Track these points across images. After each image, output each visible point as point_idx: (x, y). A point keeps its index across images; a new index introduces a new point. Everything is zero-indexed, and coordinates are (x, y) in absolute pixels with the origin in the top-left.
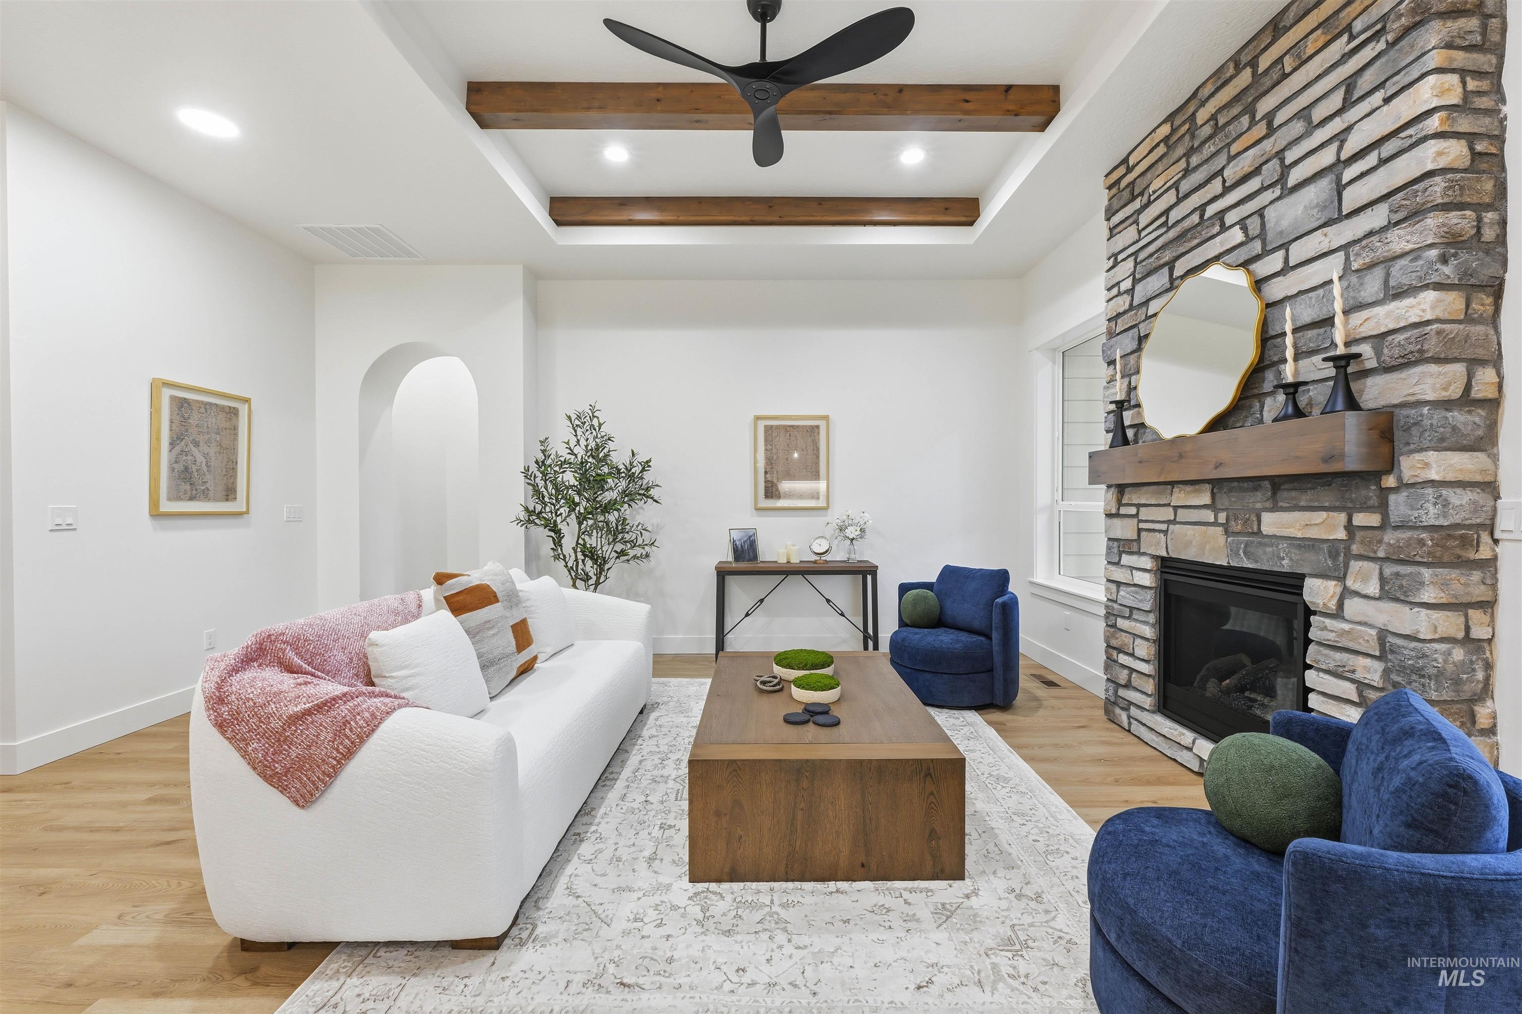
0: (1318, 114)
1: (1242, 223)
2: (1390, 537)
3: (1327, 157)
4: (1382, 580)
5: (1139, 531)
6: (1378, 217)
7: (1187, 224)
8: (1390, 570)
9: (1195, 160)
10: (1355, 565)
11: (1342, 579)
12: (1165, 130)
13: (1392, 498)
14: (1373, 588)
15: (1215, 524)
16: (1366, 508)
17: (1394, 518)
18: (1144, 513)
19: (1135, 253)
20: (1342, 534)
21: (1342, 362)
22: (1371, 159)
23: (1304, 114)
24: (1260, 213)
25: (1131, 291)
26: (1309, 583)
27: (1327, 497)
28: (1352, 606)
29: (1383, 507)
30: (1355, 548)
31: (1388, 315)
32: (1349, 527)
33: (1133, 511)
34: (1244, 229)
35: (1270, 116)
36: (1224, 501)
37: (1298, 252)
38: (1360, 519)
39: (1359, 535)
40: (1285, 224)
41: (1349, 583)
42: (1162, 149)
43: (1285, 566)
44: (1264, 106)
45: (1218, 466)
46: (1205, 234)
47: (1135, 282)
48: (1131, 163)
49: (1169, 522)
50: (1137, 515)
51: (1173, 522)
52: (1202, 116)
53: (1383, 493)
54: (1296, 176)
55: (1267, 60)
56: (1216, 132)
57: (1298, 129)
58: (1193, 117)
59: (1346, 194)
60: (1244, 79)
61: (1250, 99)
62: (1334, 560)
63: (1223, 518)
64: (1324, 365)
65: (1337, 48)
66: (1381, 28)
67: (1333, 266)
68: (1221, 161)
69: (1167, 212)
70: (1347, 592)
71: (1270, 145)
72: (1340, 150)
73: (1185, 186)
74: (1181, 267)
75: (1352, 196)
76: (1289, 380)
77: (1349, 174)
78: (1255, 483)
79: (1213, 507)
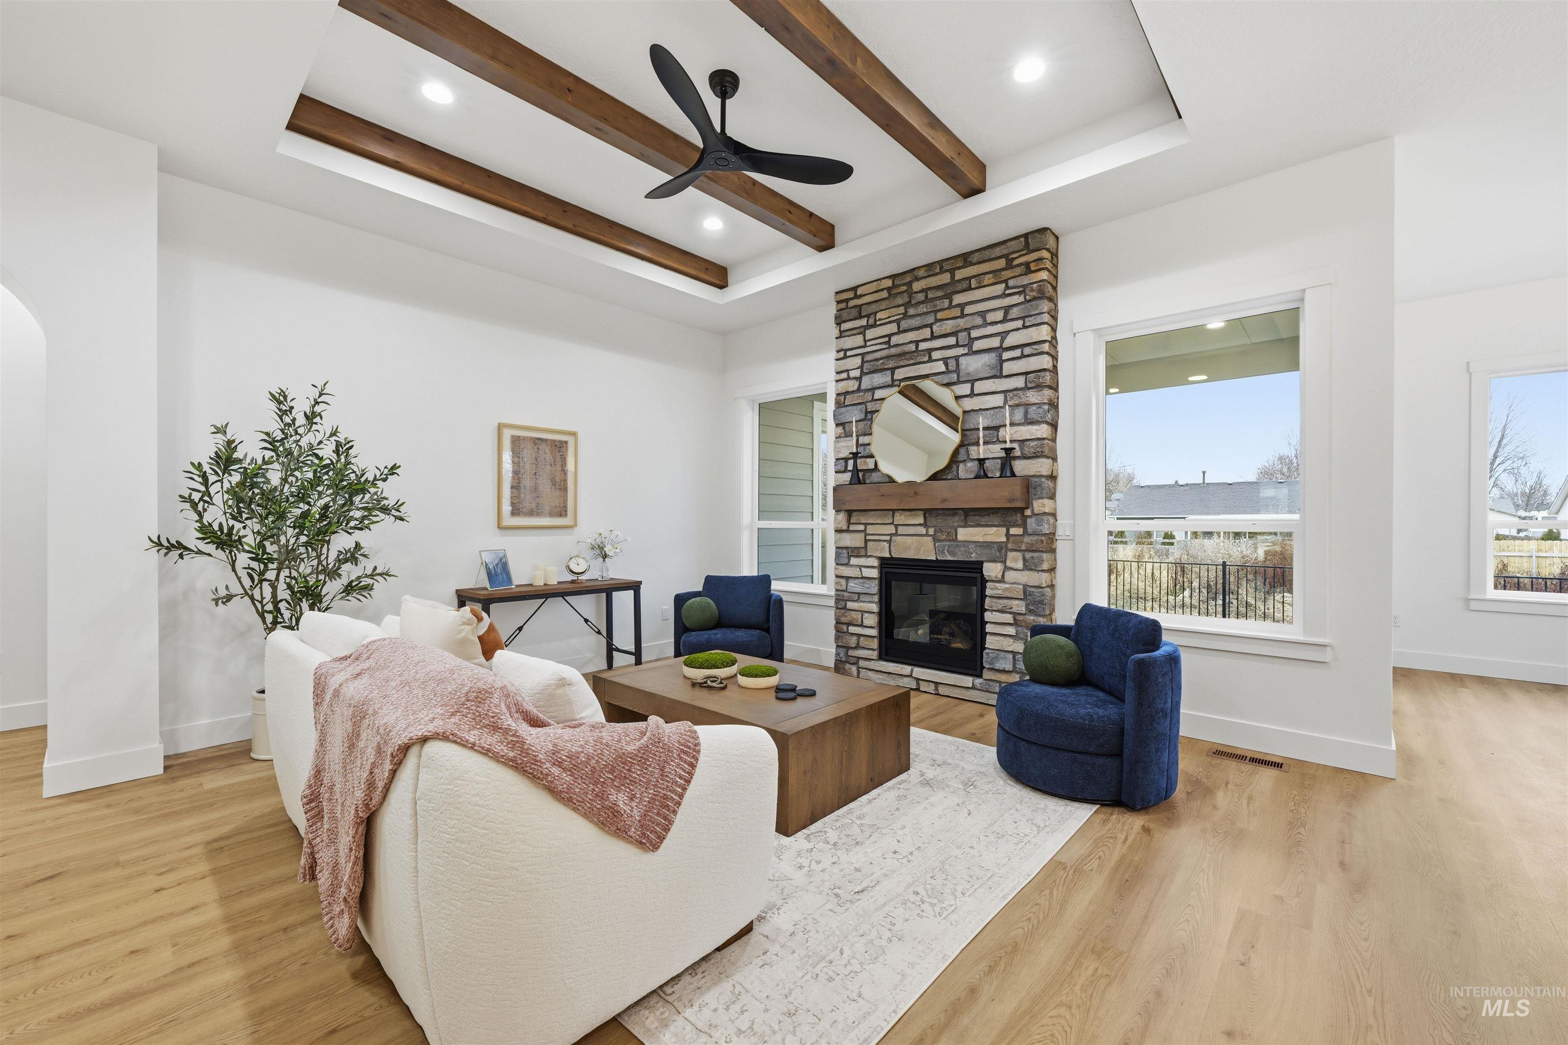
0: (991, 317)
1: (945, 360)
2: (1027, 539)
3: (995, 342)
4: (1025, 560)
5: (866, 541)
6: (1019, 382)
7: (907, 348)
8: (1028, 555)
9: (911, 311)
10: (1011, 555)
11: (1004, 562)
12: (889, 283)
13: (1029, 520)
14: (1020, 565)
15: (927, 535)
16: (1015, 525)
17: (1030, 530)
18: (870, 530)
19: (863, 355)
20: (1004, 539)
21: (1008, 451)
22: (1017, 353)
23: (983, 314)
24: (957, 358)
25: (859, 379)
26: (985, 565)
27: (996, 519)
28: (1010, 576)
29: (1024, 525)
30: (1010, 546)
31: (1027, 431)
32: (1008, 535)
33: (862, 527)
34: (946, 365)
35: (962, 306)
36: (932, 520)
37: (980, 387)
38: (1013, 531)
39: (1011, 539)
40: (971, 369)
41: (1009, 564)
42: (885, 294)
43: (974, 557)
44: (958, 299)
45: (944, 501)
46: (919, 359)
47: (863, 374)
48: (858, 293)
49: (891, 535)
50: (865, 531)
51: (896, 534)
52: (917, 286)
53: (1025, 518)
54: (977, 345)
55: (960, 275)
56: (927, 300)
57: (978, 321)
58: (909, 284)
59: (1005, 365)
60: (946, 278)
61: (948, 291)
62: (999, 552)
63: (931, 531)
64: (996, 451)
65: (999, 289)
66: (1023, 290)
67: (998, 400)
68: (930, 319)
69: (889, 336)
70: (1007, 568)
71: (962, 323)
72: (1002, 341)
73: (904, 324)
74: (900, 374)
75: (1008, 368)
76: (982, 457)
77: (1006, 355)
78: (953, 512)
79: (925, 525)
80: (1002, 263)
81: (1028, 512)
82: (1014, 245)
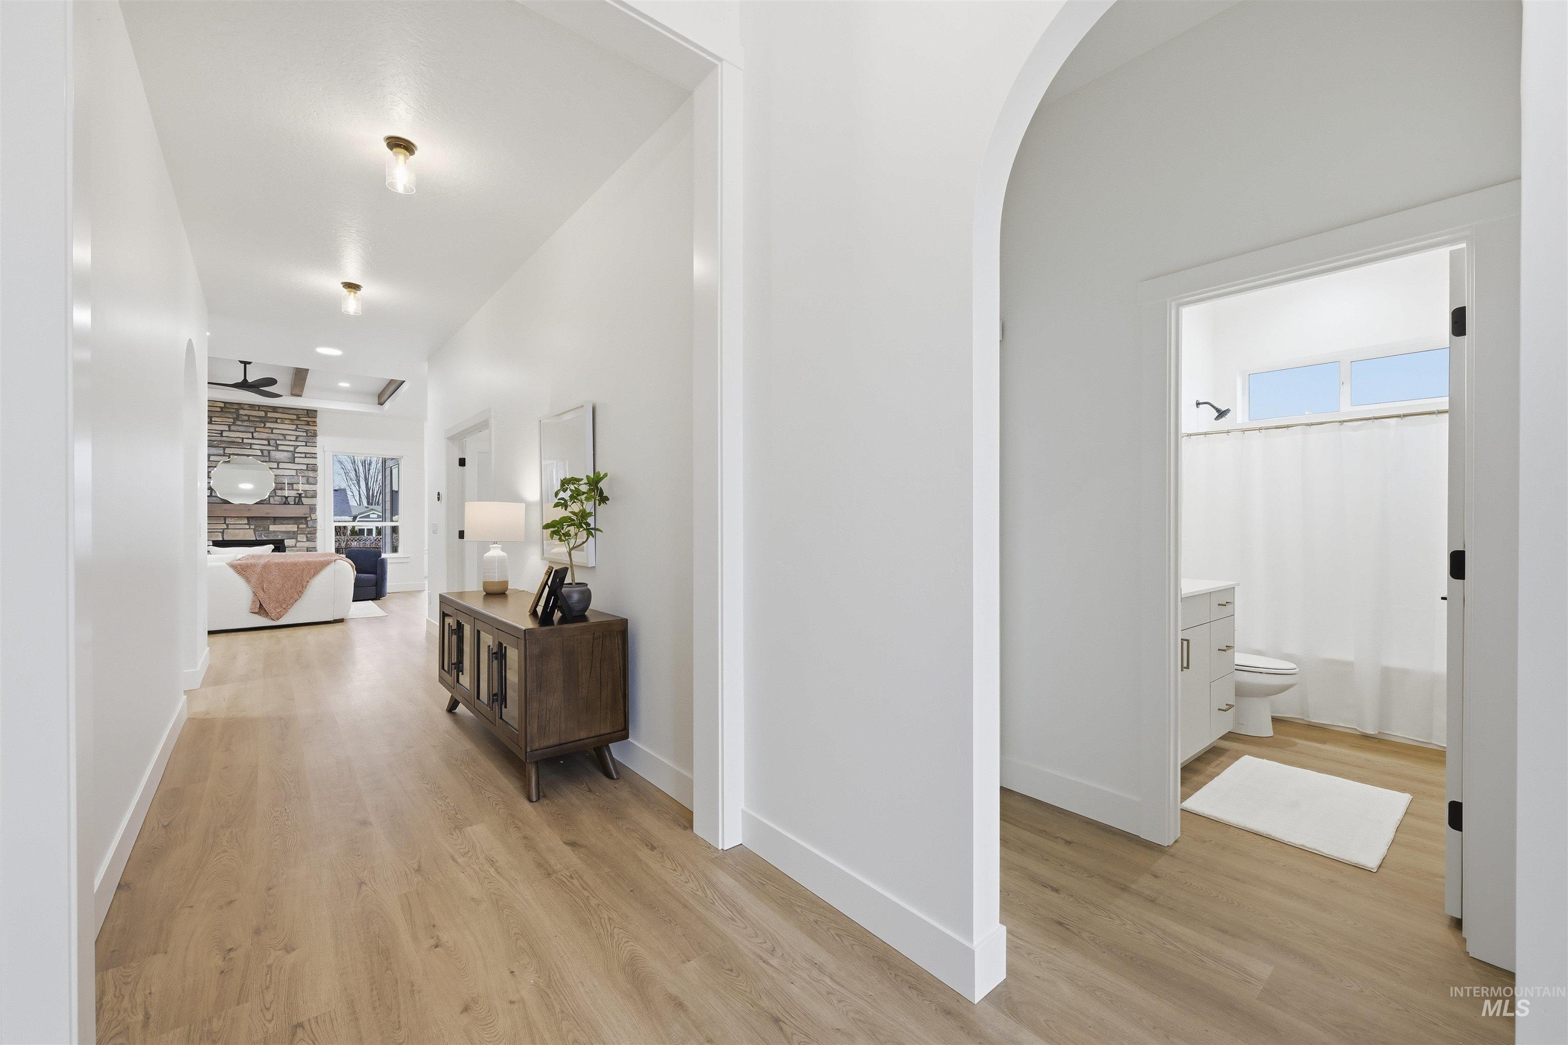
0: (288, 437)
1: (262, 451)
2: (308, 529)
3: (292, 449)
4: (307, 537)
6: (304, 467)
10: (299, 536)
11: (296, 539)
12: (222, 405)
13: (309, 522)
14: (305, 540)
15: (250, 528)
16: (302, 523)
17: (309, 526)
20: (296, 530)
21: (300, 495)
22: (303, 455)
23: (284, 435)
24: (268, 450)
26: (285, 540)
27: (292, 522)
28: (298, 544)
29: (307, 525)
30: (299, 532)
31: (308, 487)
32: (298, 528)
35: (272, 429)
36: (253, 522)
37: (281, 466)
38: (301, 526)
39: (299, 529)
40: (277, 457)
41: (299, 539)
42: (219, 409)
43: (280, 538)
44: (268, 425)
46: (244, 447)
49: (224, 529)
51: (227, 528)
52: (242, 412)
53: (307, 522)
54: (280, 448)
55: (269, 415)
56: (249, 420)
57: (281, 437)
58: (237, 410)
59: (296, 459)
60: (262, 414)
61: (264, 420)
62: (293, 535)
63: (252, 527)
64: (293, 493)
65: (294, 427)
66: (307, 431)
67: (294, 473)
68: (252, 430)
69: (222, 431)
70: (298, 541)
71: (272, 436)
72: (295, 449)
73: (233, 428)
74: (228, 451)
75: (297, 460)
76: (286, 496)
77: (296, 455)
78: (268, 518)
79: (248, 524)
80: (295, 417)
81: (309, 519)
82: (301, 412)
